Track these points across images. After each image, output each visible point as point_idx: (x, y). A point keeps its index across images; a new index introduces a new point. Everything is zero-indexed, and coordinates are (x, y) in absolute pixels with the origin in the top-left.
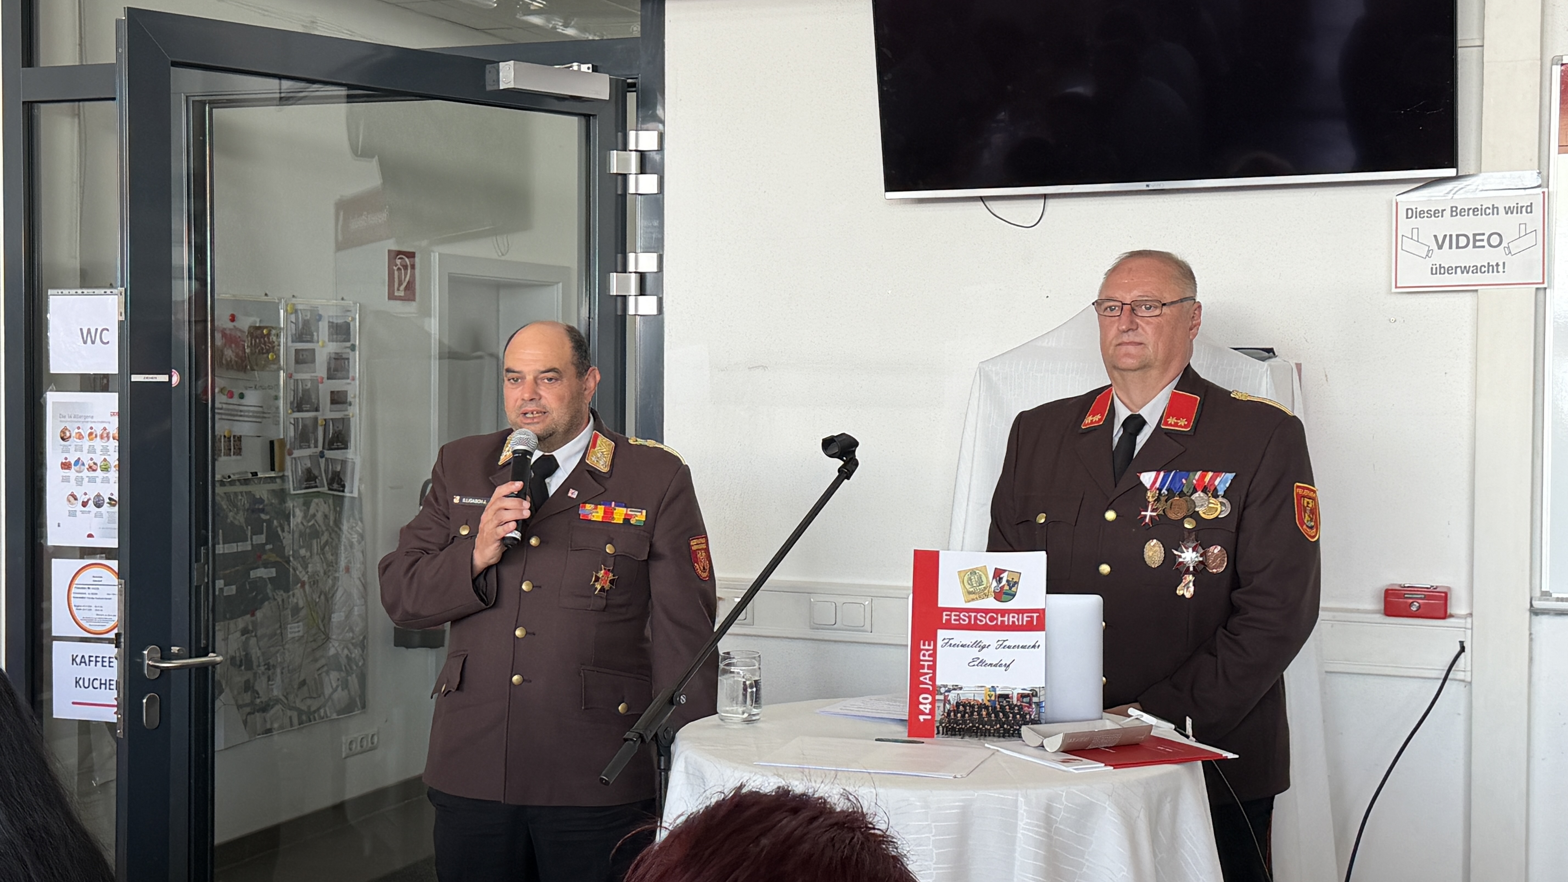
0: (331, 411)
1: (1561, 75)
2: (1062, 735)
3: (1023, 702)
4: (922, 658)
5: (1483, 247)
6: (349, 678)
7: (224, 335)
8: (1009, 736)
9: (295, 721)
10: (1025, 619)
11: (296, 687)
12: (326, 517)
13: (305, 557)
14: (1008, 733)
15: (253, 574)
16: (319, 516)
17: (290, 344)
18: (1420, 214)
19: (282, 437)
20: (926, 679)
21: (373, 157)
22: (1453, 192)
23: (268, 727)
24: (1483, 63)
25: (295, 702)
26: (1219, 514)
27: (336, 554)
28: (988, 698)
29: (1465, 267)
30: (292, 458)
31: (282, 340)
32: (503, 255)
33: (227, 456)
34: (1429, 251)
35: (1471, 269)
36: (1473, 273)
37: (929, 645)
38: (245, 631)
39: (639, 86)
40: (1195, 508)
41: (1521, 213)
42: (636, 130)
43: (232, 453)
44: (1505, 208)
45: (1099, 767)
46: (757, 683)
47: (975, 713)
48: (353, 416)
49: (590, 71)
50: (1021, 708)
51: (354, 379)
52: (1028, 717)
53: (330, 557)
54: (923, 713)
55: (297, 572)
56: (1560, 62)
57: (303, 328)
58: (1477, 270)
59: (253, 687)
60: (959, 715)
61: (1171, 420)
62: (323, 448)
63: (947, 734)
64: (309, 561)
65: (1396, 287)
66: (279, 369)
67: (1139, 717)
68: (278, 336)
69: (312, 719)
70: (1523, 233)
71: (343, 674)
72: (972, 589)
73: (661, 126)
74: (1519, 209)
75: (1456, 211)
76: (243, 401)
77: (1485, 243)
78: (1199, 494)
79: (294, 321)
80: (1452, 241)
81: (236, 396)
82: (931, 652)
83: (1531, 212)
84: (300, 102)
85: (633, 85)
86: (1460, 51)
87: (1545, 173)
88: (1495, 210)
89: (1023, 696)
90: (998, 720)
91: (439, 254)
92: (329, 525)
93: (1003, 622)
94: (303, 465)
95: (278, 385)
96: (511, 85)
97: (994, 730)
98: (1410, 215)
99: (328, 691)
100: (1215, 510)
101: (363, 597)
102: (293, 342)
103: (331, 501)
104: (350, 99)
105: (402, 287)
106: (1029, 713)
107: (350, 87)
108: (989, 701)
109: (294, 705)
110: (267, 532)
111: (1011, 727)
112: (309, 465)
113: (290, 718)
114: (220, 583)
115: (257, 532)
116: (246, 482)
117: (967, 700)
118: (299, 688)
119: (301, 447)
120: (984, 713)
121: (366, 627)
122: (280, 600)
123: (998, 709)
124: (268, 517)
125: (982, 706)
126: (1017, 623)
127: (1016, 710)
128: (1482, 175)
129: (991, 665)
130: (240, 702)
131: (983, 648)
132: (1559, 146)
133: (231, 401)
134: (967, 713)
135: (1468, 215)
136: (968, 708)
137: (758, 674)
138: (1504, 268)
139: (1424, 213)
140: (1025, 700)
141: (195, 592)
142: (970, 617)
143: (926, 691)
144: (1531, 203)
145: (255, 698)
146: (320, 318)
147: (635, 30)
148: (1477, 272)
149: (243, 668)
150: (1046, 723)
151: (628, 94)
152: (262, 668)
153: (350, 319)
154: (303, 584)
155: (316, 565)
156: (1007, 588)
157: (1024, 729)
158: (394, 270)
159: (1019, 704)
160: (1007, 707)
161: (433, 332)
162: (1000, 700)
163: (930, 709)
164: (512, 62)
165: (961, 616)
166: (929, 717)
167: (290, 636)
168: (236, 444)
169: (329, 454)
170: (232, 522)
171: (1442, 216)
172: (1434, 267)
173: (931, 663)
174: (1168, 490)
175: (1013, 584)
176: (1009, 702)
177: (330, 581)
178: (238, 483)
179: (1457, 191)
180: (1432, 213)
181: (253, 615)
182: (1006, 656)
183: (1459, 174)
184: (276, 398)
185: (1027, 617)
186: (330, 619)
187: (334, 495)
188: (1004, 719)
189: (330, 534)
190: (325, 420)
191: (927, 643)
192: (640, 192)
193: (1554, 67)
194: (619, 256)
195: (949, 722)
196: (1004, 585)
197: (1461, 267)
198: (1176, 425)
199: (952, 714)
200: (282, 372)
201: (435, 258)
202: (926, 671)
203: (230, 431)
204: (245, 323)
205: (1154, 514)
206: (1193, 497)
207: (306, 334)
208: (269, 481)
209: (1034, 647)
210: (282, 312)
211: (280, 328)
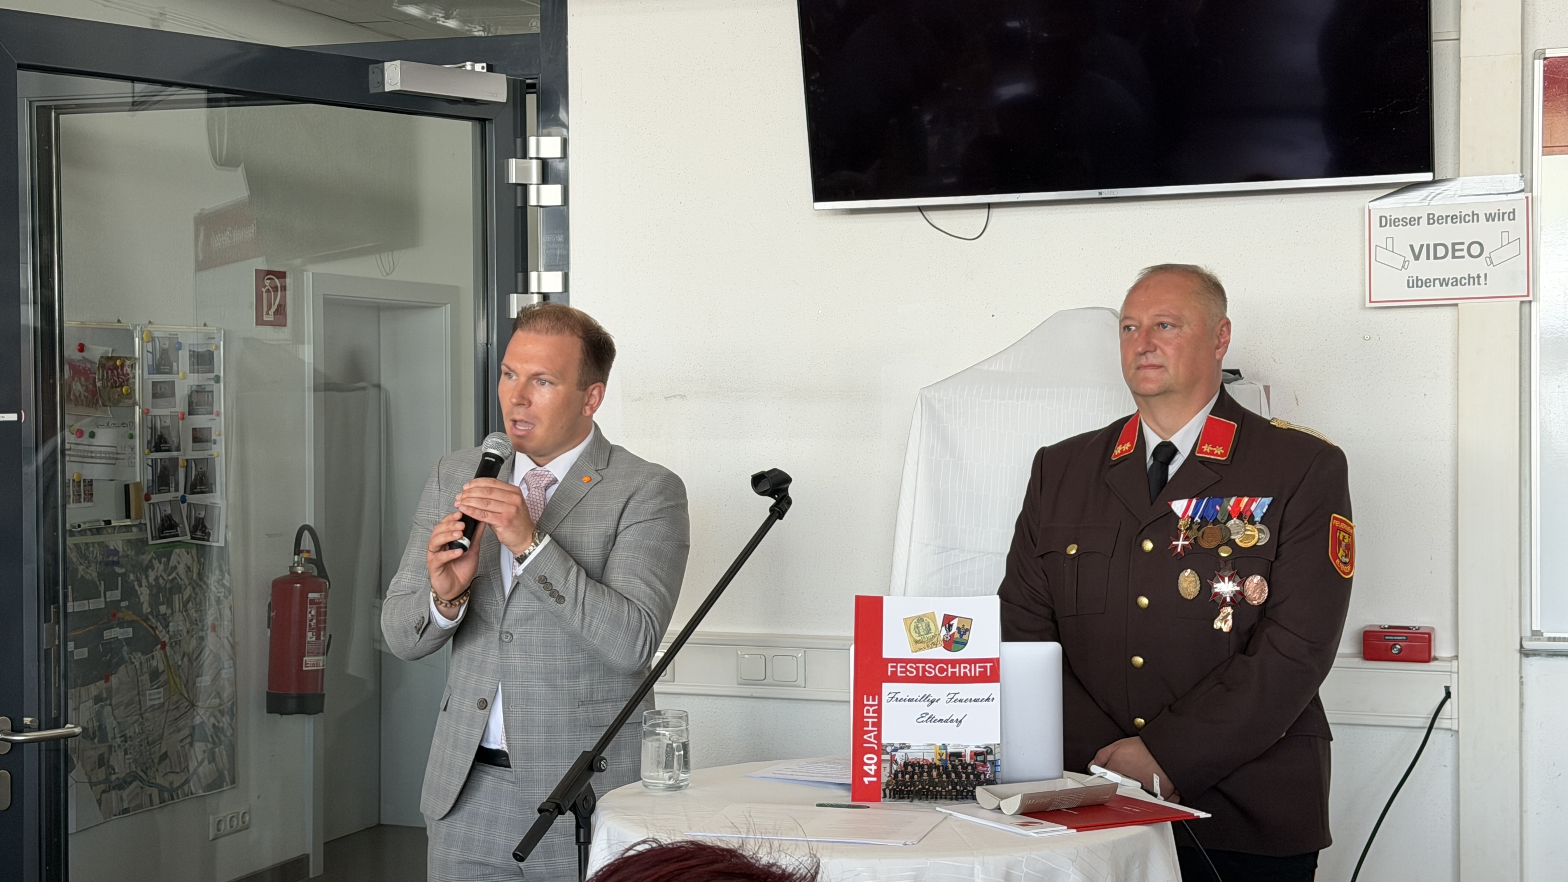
0: (193, 451)
1: (1544, 70)
2: (1020, 796)
3: (977, 761)
4: (865, 714)
5: (1463, 257)
6: (217, 750)
7: (73, 367)
8: (962, 798)
9: (156, 799)
10: (978, 670)
11: (156, 761)
12: (189, 569)
13: (165, 614)
14: (962, 795)
15: (107, 635)
16: (181, 569)
17: (146, 376)
18: (1395, 222)
19: (138, 480)
20: (870, 737)
21: (239, 166)
22: (1429, 198)
23: (126, 806)
24: (1460, 58)
25: (155, 778)
26: (1257, 542)
27: (200, 610)
28: (939, 757)
29: (1444, 279)
30: (150, 504)
31: (138, 372)
32: (387, 274)
33: (77, 502)
34: (1405, 262)
35: (1451, 281)
36: (1452, 285)
37: (874, 700)
38: (98, 699)
39: (540, 86)
40: (1231, 535)
41: (1503, 220)
42: (537, 136)
43: (82, 500)
44: (1486, 214)
45: (1060, 830)
46: (685, 746)
47: (925, 774)
48: (218, 456)
49: (485, 70)
50: (974, 767)
51: (218, 414)
52: (982, 776)
53: (194, 615)
54: (868, 775)
55: (157, 632)
56: (1543, 56)
57: (161, 357)
58: (1457, 282)
59: (108, 762)
60: (907, 776)
61: (1207, 448)
62: (185, 492)
63: (894, 797)
64: (171, 618)
65: (1371, 302)
66: (135, 404)
67: (1102, 775)
68: (133, 367)
69: (175, 797)
70: (1505, 242)
71: (210, 746)
72: (920, 638)
73: (565, 131)
74: (1501, 216)
75: (1433, 218)
76: (95, 441)
77: (1465, 253)
78: (1233, 523)
79: (151, 350)
80: (1431, 251)
81: (86, 435)
82: (876, 707)
83: (1514, 219)
84: (154, 106)
85: (533, 86)
86: (1435, 45)
87: (1528, 176)
88: (1475, 217)
89: (976, 754)
90: (950, 781)
91: (312, 273)
92: (192, 578)
93: (953, 673)
94: (162, 511)
95: (134, 423)
96: (398, 87)
97: (946, 791)
98: (1383, 224)
99: (193, 765)
100: (1251, 537)
101: (232, 659)
102: (149, 374)
103: (194, 551)
104: (211, 103)
105: (271, 312)
106: (984, 773)
107: (210, 90)
108: (940, 760)
109: (154, 781)
110: (122, 587)
111: (965, 788)
112: (169, 511)
113: (150, 796)
114: (71, 645)
115: (111, 586)
116: (98, 531)
117: (916, 759)
118: (160, 763)
119: (160, 492)
120: (935, 773)
121: (235, 693)
122: (137, 664)
123: (950, 769)
124: (123, 570)
125: (931, 766)
126: (969, 675)
127: (970, 769)
128: (1461, 180)
129: (941, 720)
130: (94, 780)
131: (932, 702)
132: (1543, 147)
133: (79, 441)
134: (916, 774)
135: (1446, 223)
136: (917, 768)
137: (685, 736)
138: (1486, 280)
139: (1399, 221)
140: (979, 758)
141: (44, 657)
142: (917, 669)
143: (871, 751)
144: (1514, 210)
145: (111, 774)
146: (179, 347)
147: (535, 27)
148: (1457, 285)
149: (96, 740)
150: (1002, 783)
151: (528, 96)
152: (119, 740)
153: (214, 347)
154: (164, 645)
155: (178, 624)
156: (957, 636)
157: (979, 790)
158: (263, 291)
159: (972, 763)
160: (960, 767)
161: (306, 361)
162: (952, 759)
163: (875, 770)
164: (399, 62)
165: (908, 667)
166: (875, 779)
167: (149, 704)
168: (86, 491)
169: (192, 498)
170: (82, 576)
171: (1419, 224)
172: (1411, 279)
173: (876, 720)
174: (1201, 518)
175: (964, 631)
176: (961, 761)
177: (194, 642)
178: (89, 533)
179: (1434, 197)
180: (1408, 221)
181: (107, 679)
182: (956, 710)
183: (1436, 179)
184: (132, 437)
185: (980, 667)
186: (194, 683)
187: (197, 544)
188: (956, 780)
189: (194, 589)
190: (187, 460)
191: (871, 697)
192: (543, 203)
193: (1536, 62)
194: (520, 275)
195: (897, 783)
196: (954, 634)
197: (1440, 279)
198: (1212, 453)
199: (900, 775)
200: (137, 408)
201: (308, 278)
202: (870, 728)
203: (80, 475)
204: (97, 352)
205: (1187, 543)
206: (1229, 524)
207: (164, 366)
208: (124, 530)
209: (988, 699)
210: (137, 340)
211: (135, 359)
